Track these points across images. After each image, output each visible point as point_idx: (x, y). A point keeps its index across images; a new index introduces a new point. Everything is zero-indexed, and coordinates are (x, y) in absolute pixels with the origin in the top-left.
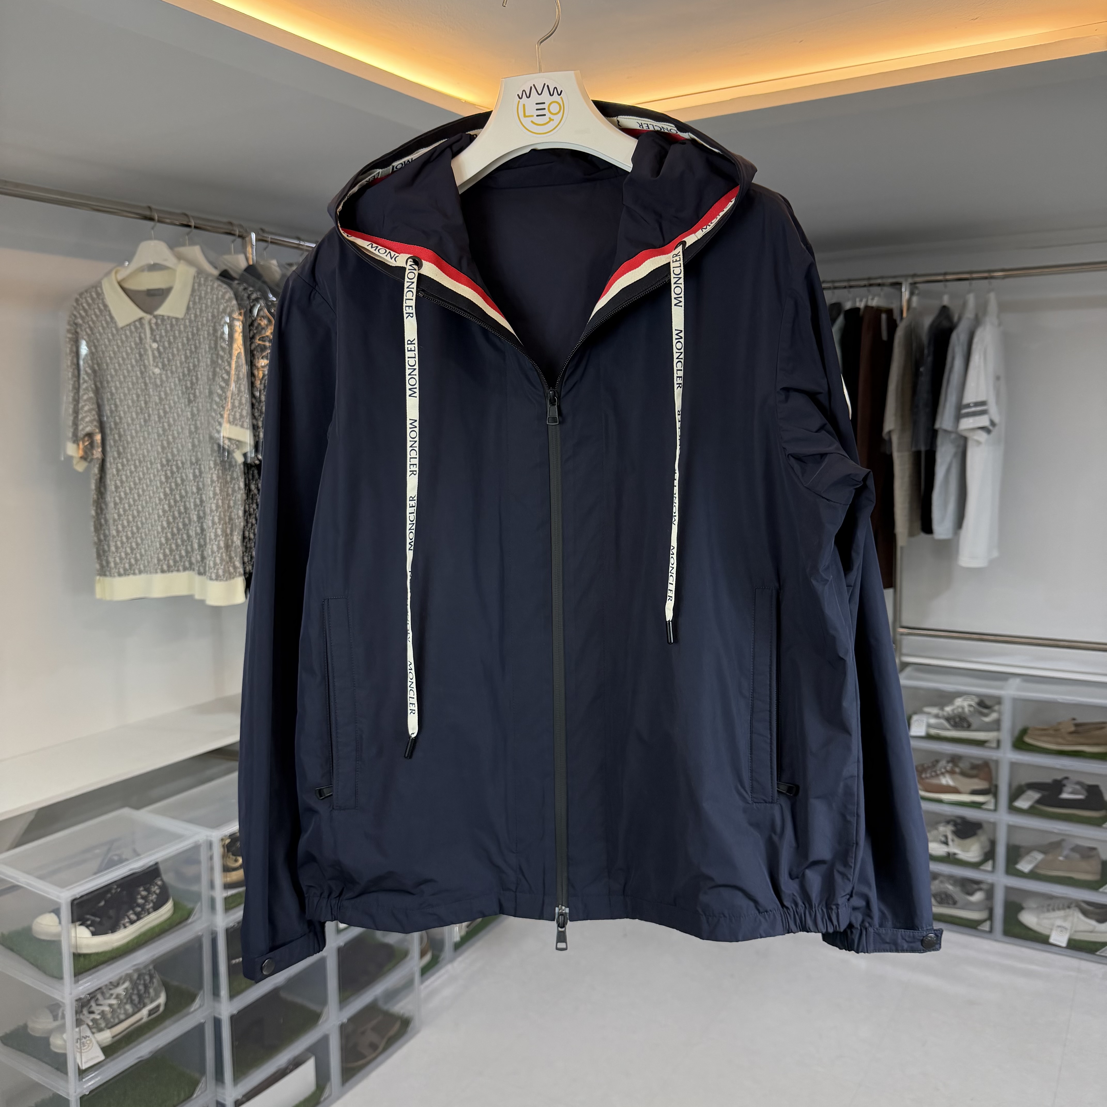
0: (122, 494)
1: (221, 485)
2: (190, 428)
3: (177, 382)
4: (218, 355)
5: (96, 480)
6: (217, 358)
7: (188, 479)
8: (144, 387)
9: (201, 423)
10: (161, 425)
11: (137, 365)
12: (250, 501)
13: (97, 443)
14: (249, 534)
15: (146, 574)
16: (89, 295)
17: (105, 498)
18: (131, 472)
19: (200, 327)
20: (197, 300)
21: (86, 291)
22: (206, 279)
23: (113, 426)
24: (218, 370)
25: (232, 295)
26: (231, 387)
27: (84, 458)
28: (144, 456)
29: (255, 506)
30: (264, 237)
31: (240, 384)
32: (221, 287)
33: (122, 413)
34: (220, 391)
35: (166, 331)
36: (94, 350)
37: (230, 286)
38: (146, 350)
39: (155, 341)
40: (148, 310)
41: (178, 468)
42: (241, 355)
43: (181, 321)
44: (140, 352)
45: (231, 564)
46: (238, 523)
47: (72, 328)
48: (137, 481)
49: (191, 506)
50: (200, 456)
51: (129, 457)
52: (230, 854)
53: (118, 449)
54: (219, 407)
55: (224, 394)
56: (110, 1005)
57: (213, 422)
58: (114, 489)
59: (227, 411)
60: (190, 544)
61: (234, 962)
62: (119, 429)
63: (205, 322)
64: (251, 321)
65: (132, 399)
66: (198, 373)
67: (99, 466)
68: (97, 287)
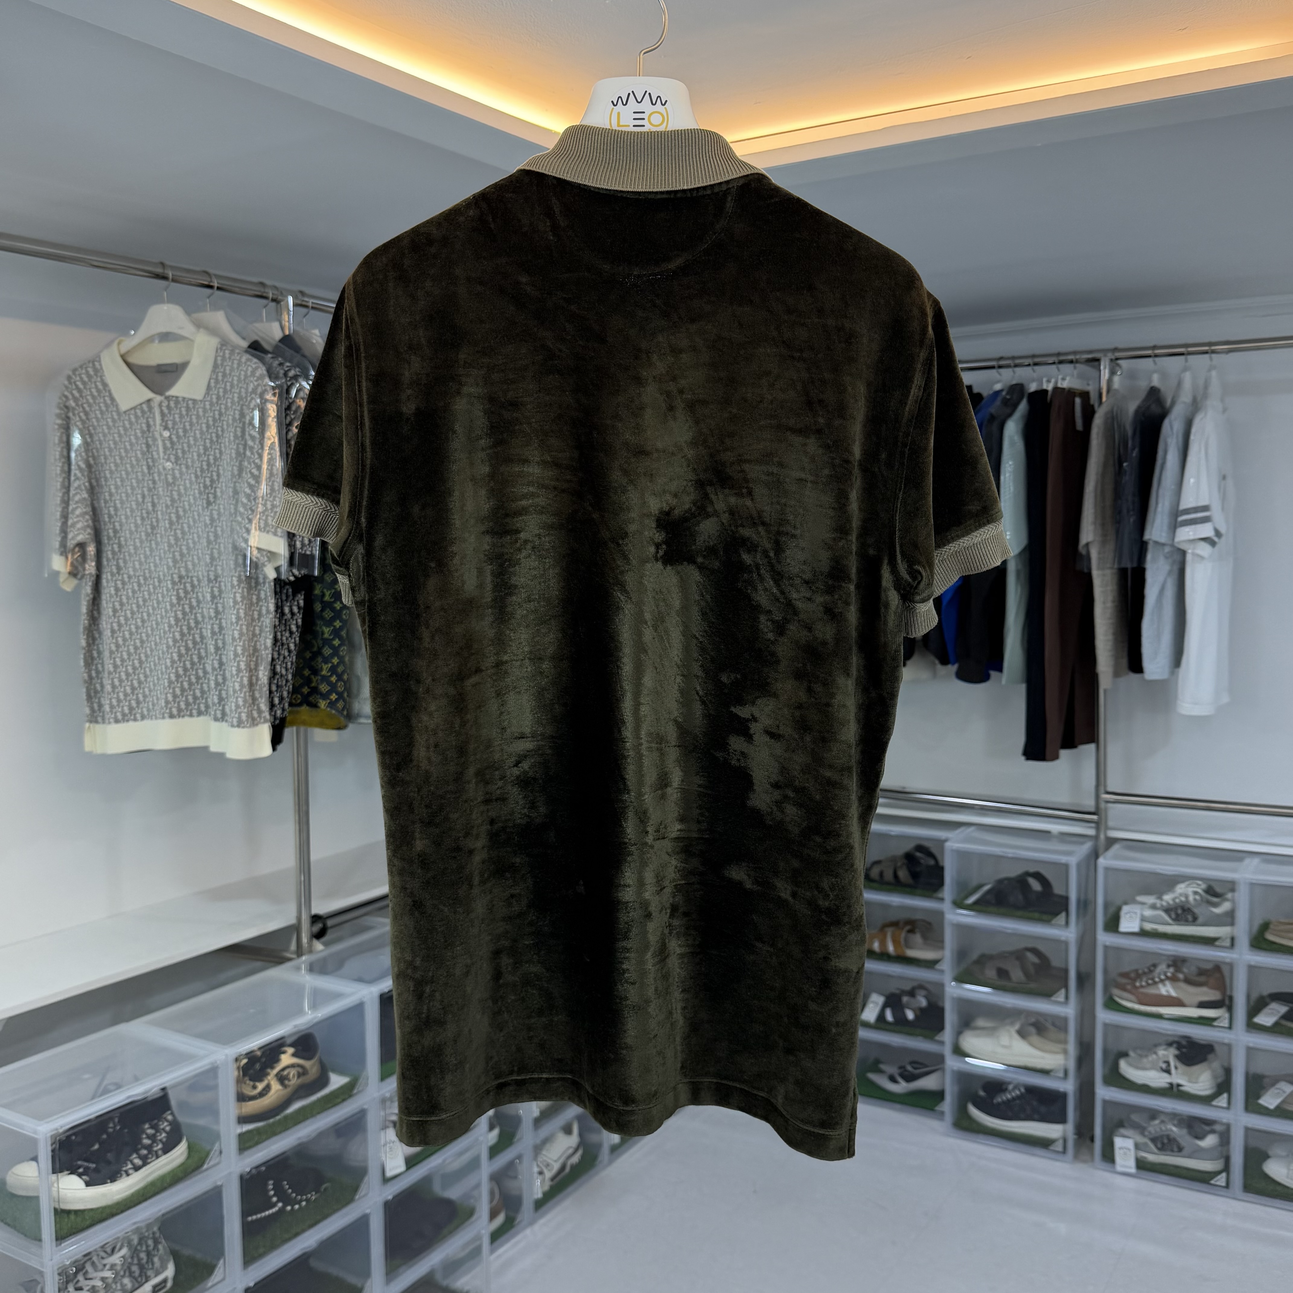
1: (246, 607)
2: (208, 536)
3: (194, 479)
4: (245, 445)
5: (88, 601)
6: (245, 449)
7: (205, 600)
8: (151, 486)
9: (222, 531)
10: (172, 533)
11: (143, 458)
12: (283, 628)
13: (91, 555)
14: (281, 668)
15: (149, 720)
16: (84, 371)
17: (98, 625)
18: (134, 592)
19: (223, 411)
20: (220, 378)
21: (81, 367)
22: (232, 352)
23: (112, 534)
24: (245, 463)
25: (265, 372)
26: (261, 484)
27: (73, 574)
28: (150, 572)
29: (287, 634)
30: (303, 301)
31: (273, 482)
33: (123, 517)
34: (248, 491)
35: (181, 416)
36: (89, 440)
37: (262, 360)
38: (155, 440)
39: (166, 428)
40: (158, 390)
41: (193, 586)
42: (275, 446)
43: (200, 403)
44: (147, 441)
45: (255, 708)
46: (264, 656)
47: (62, 412)
48: (141, 603)
49: (207, 633)
50: (220, 572)
51: (132, 573)
52: (247, 1078)
53: (118, 563)
54: (246, 510)
55: (253, 494)
56: (103, 1279)
57: (238, 528)
58: (111, 613)
59: (256, 515)
60: (206, 681)
61: (250, 1219)
62: (119, 537)
63: (229, 404)
64: (287, 404)
65: (137, 501)
66: (220, 467)
67: (93, 584)
68: (95, 361)
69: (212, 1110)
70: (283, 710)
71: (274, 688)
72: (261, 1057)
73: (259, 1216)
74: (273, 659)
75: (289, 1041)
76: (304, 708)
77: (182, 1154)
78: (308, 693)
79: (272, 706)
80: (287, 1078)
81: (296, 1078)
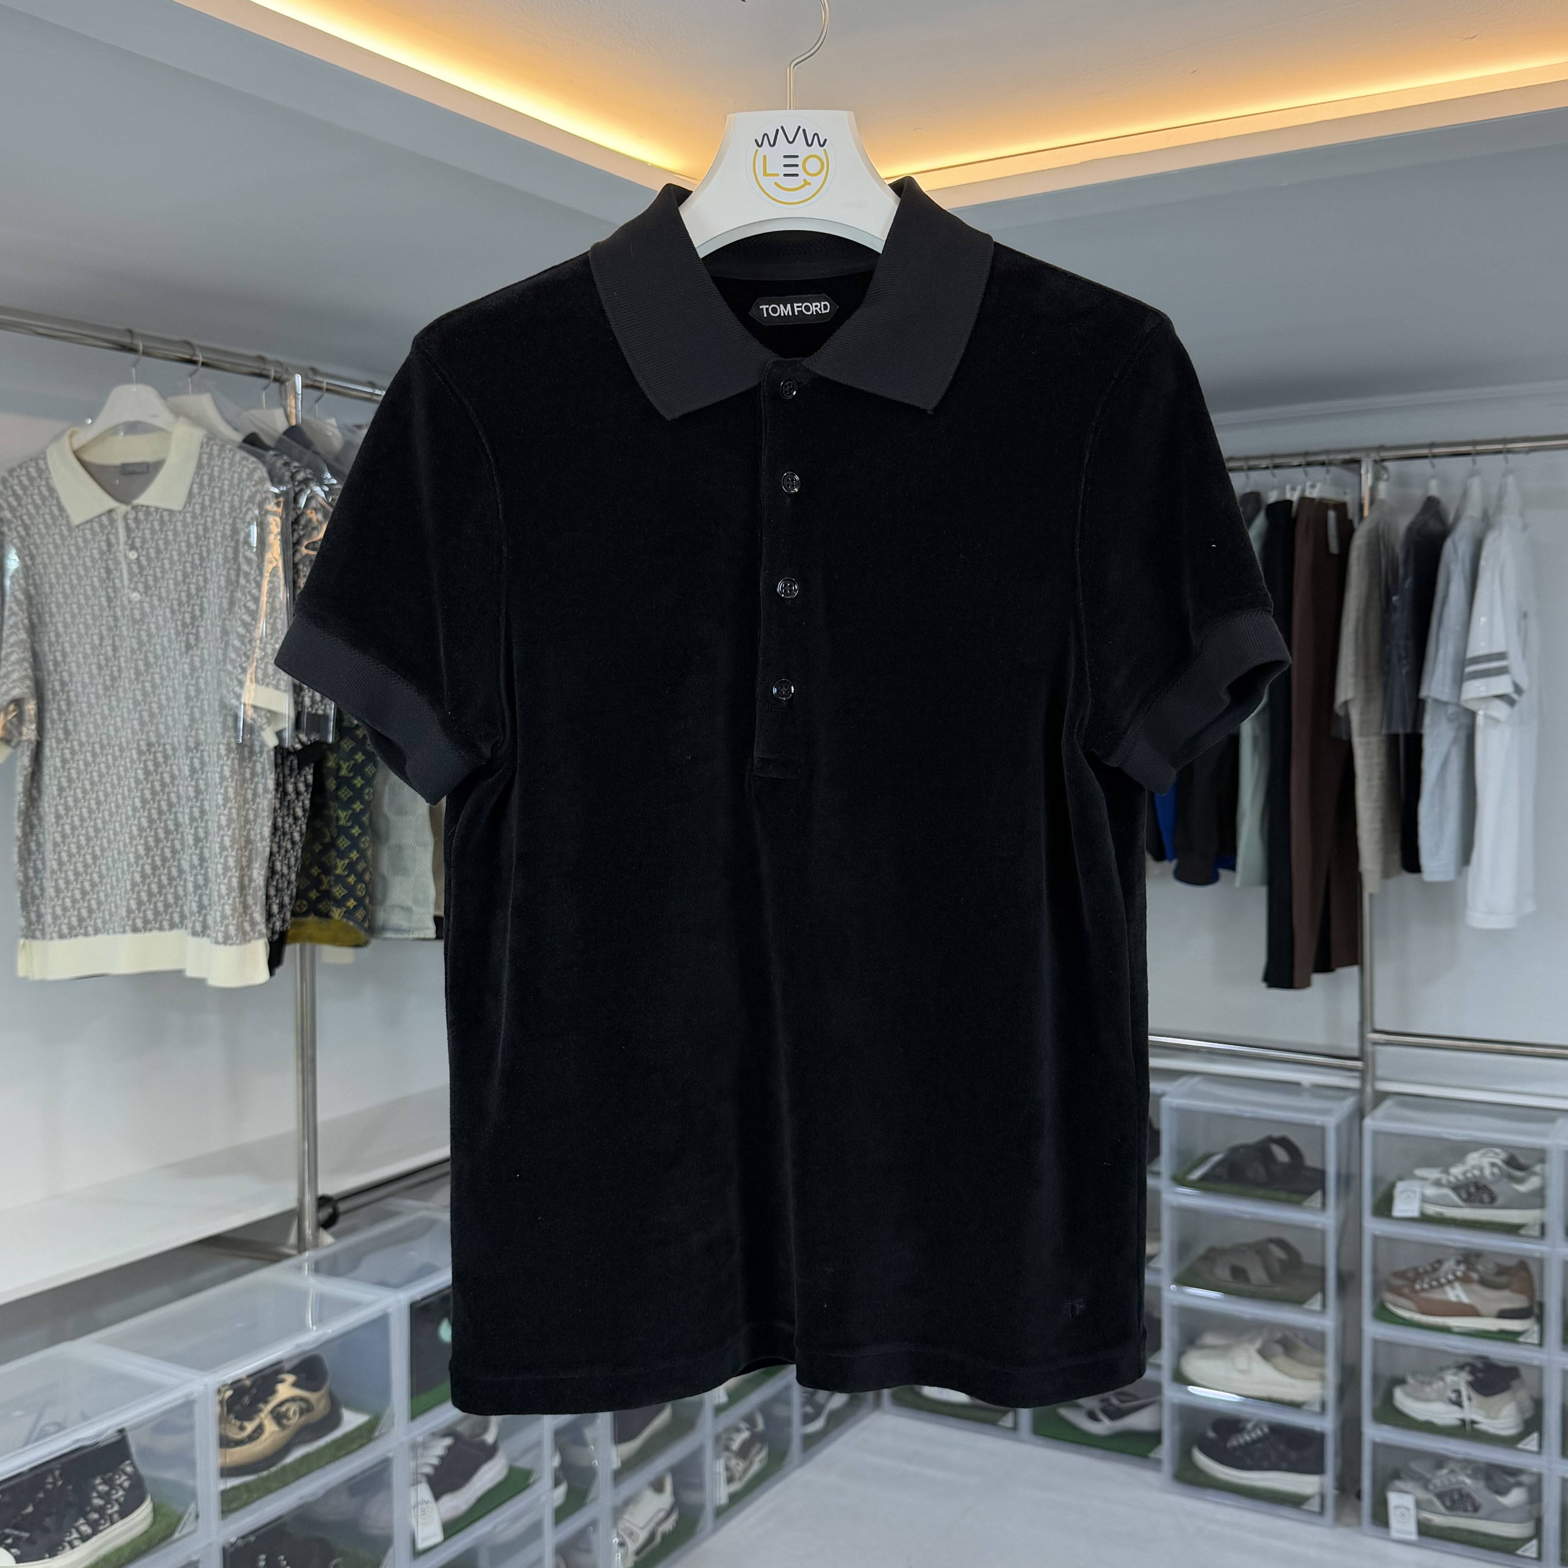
0: (70, 800)
1: (236, 785)
2: (187, 690)
3: (169, 615)
4: (239, 570)
5: (26, 776)
6: (238, 576)
7: (182, 775)
8: (112, 624)
9: (206, 683)
10: (139, 686)
11: (101, 586)
12: (285, 812)
13: (30, 715)
14: (282, 865)
15: (106, 934)
16: (24, 472)
17: (38, 807)
18: (87, 764)
19: (209, 525)
20: (206, 482)
21: (20, 466)
22: (222, 448)
23: (58, 687)
24: (239, 594)
25: (266, 475)
26: (259, 623)
27: (6, 739)
28: (109, 737)
29: (291, 820)
30: (315, 381)
31: (276, 618)
32: (247, 461)
33: (73, 665)
34: (241, 630)
35: (153, 532)
36: (29, 563)
37: (261, 458)
38: (117, 562)
39: (133, 547)
40: (123, 498)
41: (166, 757)
42: (278, 571)
43: (178, 514)
44: (107, 565)
45: (248, 918)
46: (260, 849)
48: (96, 779)
49: (184, 819)
50: (202, 737)
51: (84, 739)
52: (232, 1416)
53: (65, 725)
54: (239, 656)
55: (248, 635)
57: (228, 680)
58: (56, 793)
59: (253, 662)
60: (182, 883)
62: (68, 692)
63: (218, 517)
64: (295, 516)
65: (92, 643)
66: (204, 599)
67: (32, 752)
68: (38, 460)
69: (186, 1458)
70: (284, 921)
71: (272, 892)
72: (253, 1385)
74: (271, 854)
75: (288, 1366)
76: (311, 919)
77: (145, 1518)
78: (317, 898)
79: (269, 916)
80: (285, 1415)
81: (297, 1416)
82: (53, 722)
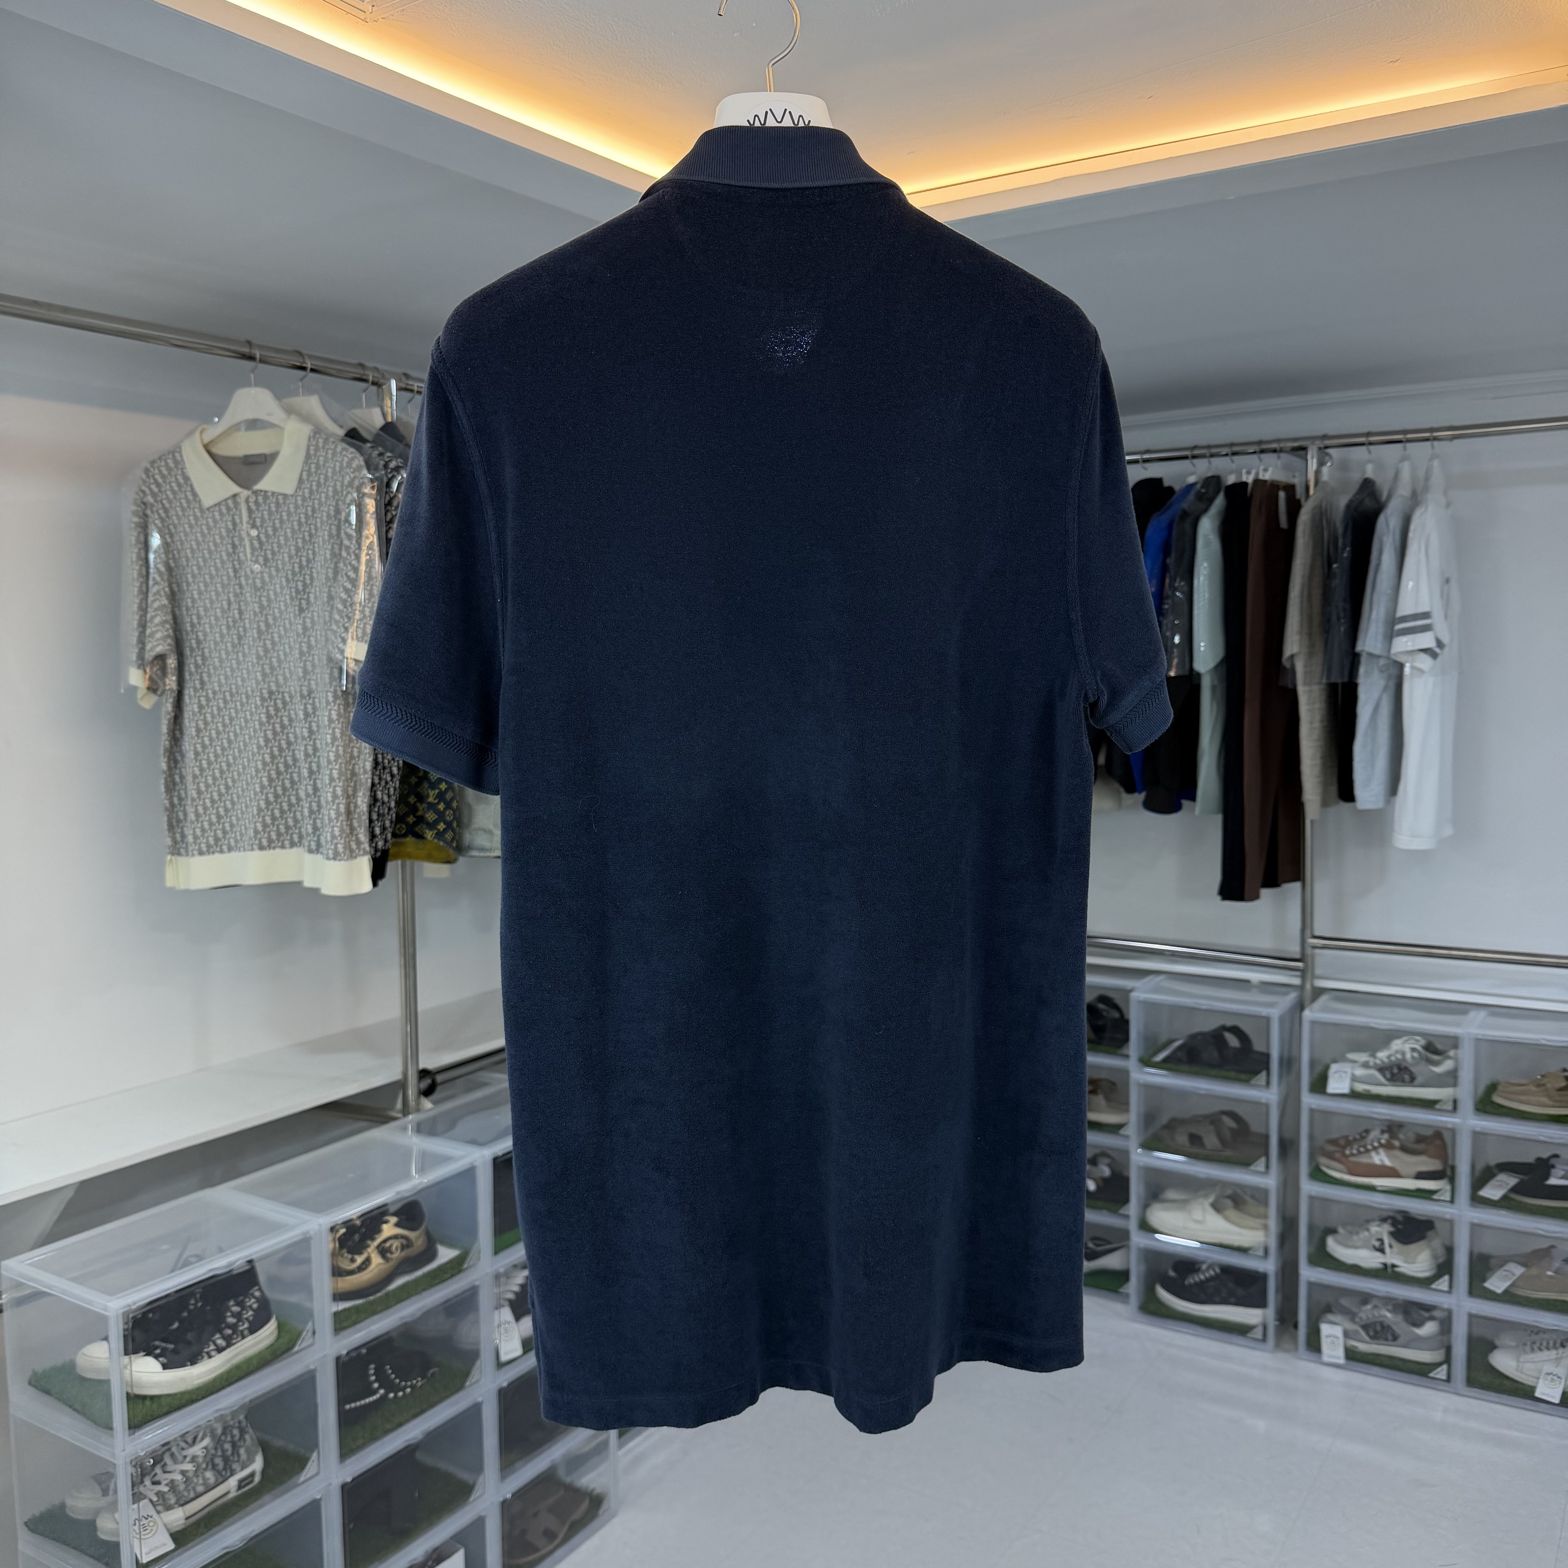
0: (206, 740)
1: (342, 726)
2: (301, 647)
3: (284, 583)
4: (341, 544)
5: (169, 720)
6: (340, 549)
7: (298, 718)
8: (238, 591)
9: (316, 641)
10: (261, 644)
11: (228, 559)
13: (171, 668)
14: (382, 794)
15: (237, 851)
16: (163, 463)
17: (180, 746)
18: (219, 709)
19: (317, 506)
20: (313, 470)
21: (160, 459)
22: (326, 441)
23: (194, 645)
24: (341, 565)
25: (362, 463)
26: (359, 589)
27: (153, 688)
28: (237, 687)
30: (407, 384)
31: (372, 585)
33: (207, 626)
34: (344, 596)
35: (270, 513)
36: (169, 540)
37: (359, 450)
38: (241, 539)
39: (254, 526)
40: (245, 484)
41: (285, 703)
42: (374, 546)
43: (290, 498)
44: (233, 541)
45: (354, 838)
46: (364, 780)
47: (139, 509)
48: (227, 721)
49: (300, 756)
50: (314, 686)
51: (217, 688)
52: (345, 1251)
53: (201, 677)
54: (342, 617)
55: (349, 599)
56: (183, 1473)
57: (333, 638)
58: (194, 733)
59: (353, 622)
60: (300, 809)
61: (348, 1407)
62: (203, 649)
63: (323, 500)
64: (388, 498)
65: (222, 608)
66: (313, 570)
67: (174, 701)
68: (175, 452)
69: (304, 1285)
70: (386, 841)
71: (375, 817)
72: (361, 1226)
73: (358, 1404)
74: (373, 785)
75: (392, 1209)
76: (410, 839)
77: (271, 1334)
78: (414, 822)
79: (373, 836)
80: (389, 1250)
81: (399, 1251)
82: (191, 674)
